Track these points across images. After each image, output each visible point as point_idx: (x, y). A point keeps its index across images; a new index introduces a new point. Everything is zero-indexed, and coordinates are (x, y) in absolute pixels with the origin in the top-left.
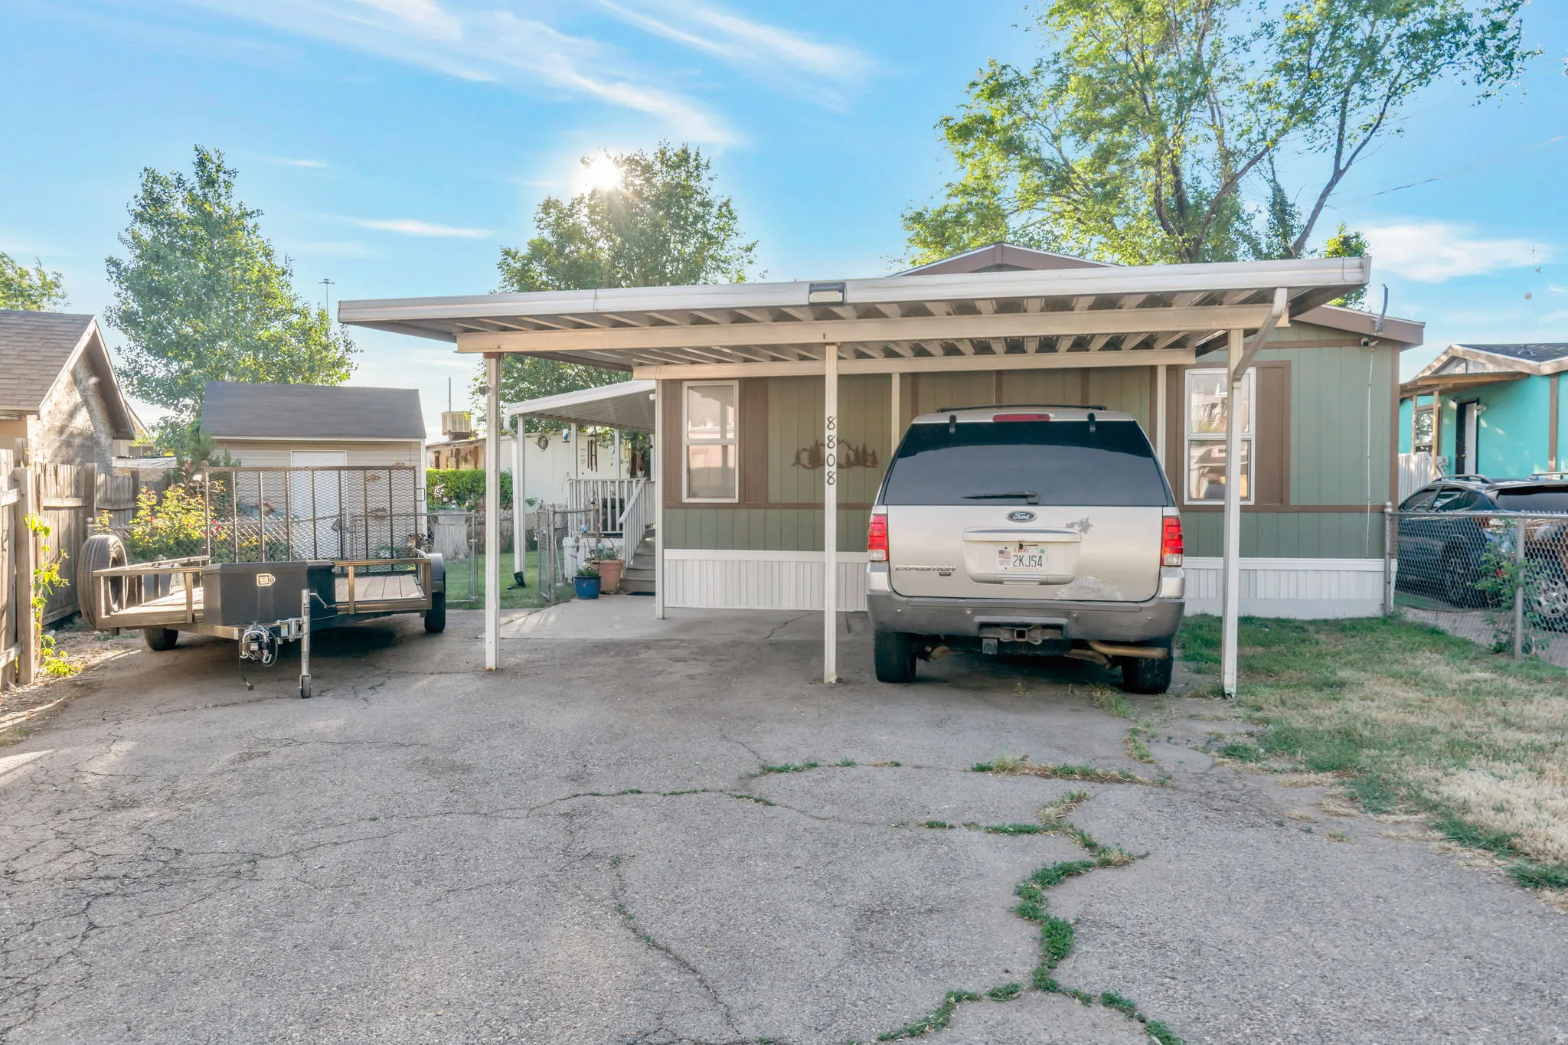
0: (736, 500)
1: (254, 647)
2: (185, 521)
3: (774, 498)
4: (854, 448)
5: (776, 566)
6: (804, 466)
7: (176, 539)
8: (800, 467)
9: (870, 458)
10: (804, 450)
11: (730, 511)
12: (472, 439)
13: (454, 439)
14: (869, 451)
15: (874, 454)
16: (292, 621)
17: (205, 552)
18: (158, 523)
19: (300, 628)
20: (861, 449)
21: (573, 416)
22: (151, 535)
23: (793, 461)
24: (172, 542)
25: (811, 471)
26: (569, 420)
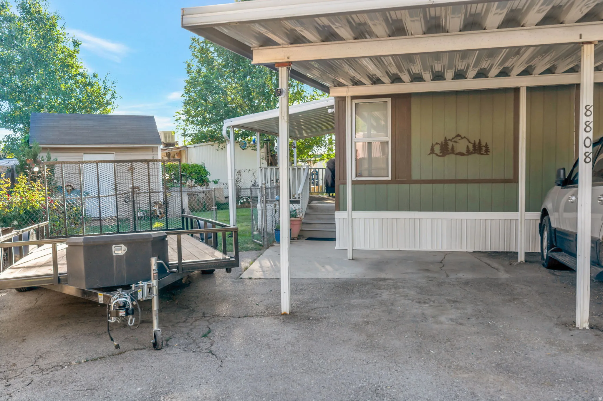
0: (389, 178)
1: (122, 313)
2: (31, 197)
3: (415, 176)
4: (473, 142)
5: (417, 222)
6: (437, 155)
7: (25, 209)
8: (434, 155)
9: (484, 149)
10: (437, 144)
11: (385, 185)
12: (177, 146)
13: (166, 147)
14: (483, 144)
15: (486, 146)
16: (144, 284)
17: (46, 219)
18: (13, 199)
19: (150, 289)
20: (477, 142)
21: (258, 128)
22: (9, 207)
23: (429, 151)
24: (22, 212)
25: (442, 158)
26: (256, 130)
